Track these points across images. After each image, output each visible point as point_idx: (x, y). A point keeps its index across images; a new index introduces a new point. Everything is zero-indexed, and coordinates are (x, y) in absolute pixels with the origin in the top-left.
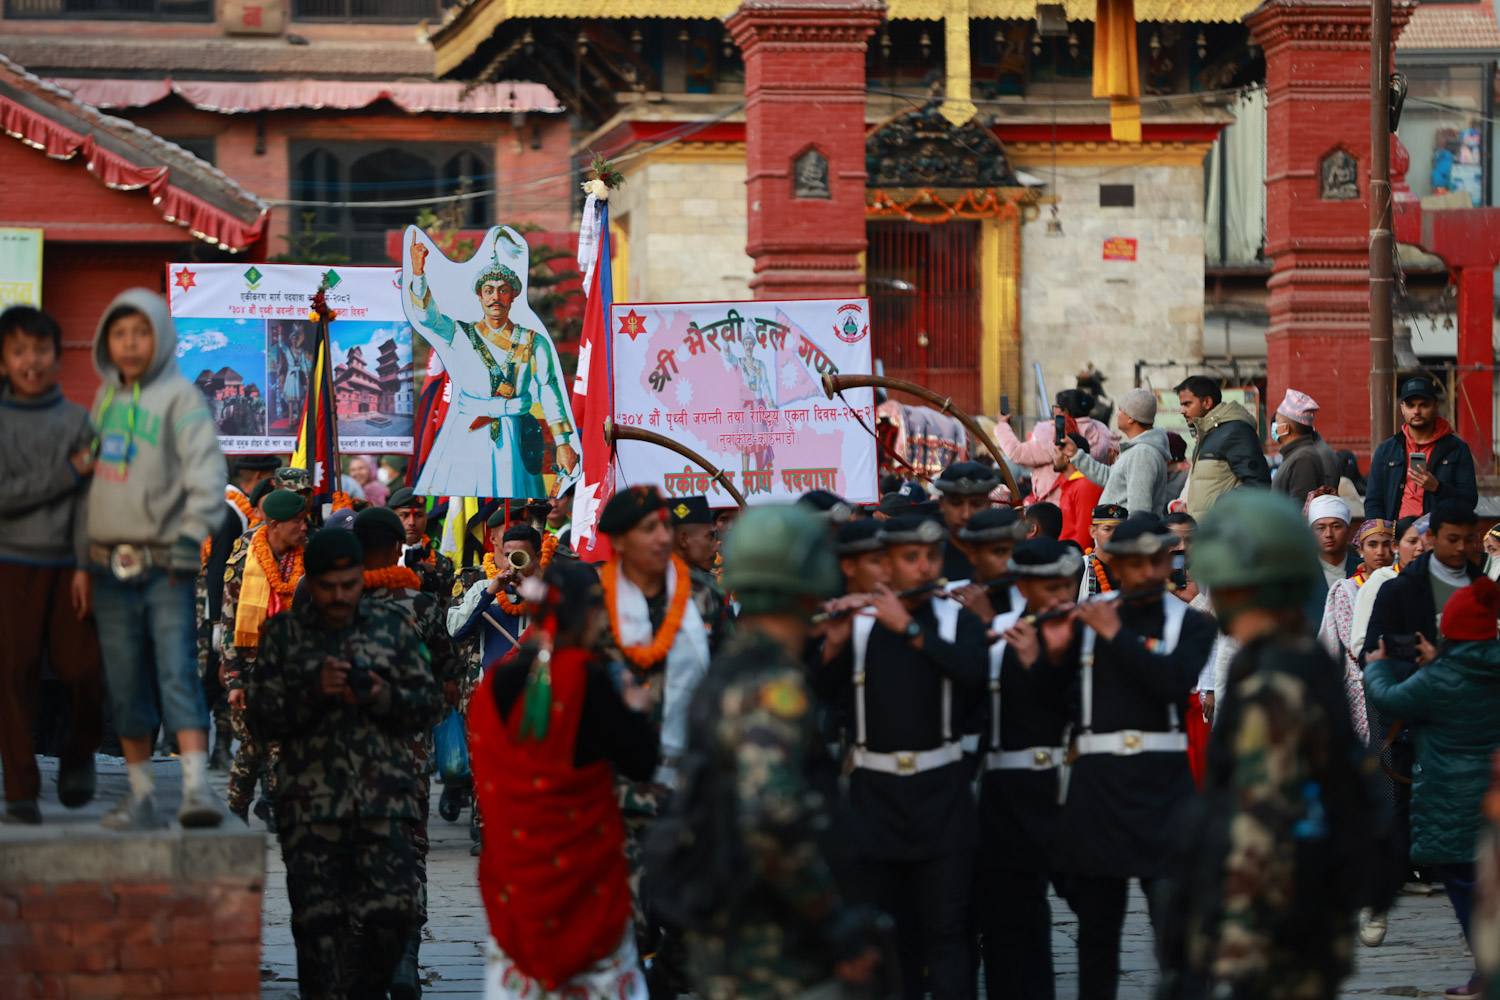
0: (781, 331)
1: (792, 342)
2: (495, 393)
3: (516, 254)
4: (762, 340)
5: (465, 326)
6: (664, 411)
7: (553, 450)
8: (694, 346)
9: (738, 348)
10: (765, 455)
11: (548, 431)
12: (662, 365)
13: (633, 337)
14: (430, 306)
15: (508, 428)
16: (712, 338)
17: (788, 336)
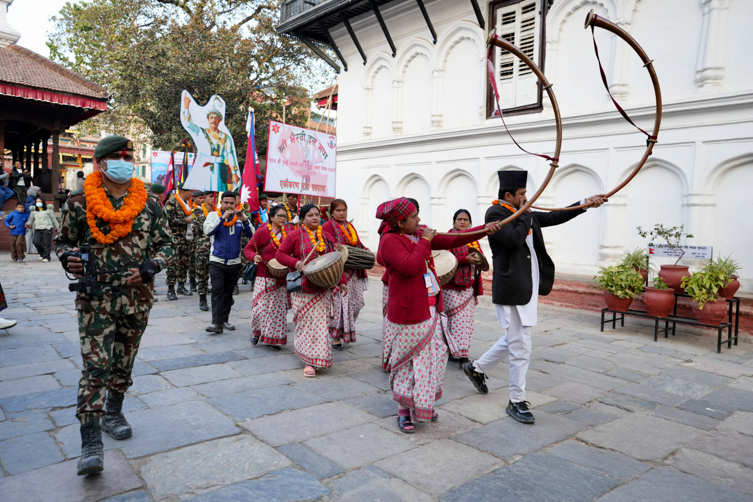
0: (315, 141)
1: (317, 144)
2: (212, 155)
3: (221, 106)
4: (310, 142)
5: (203, 130)
6: (282, 159)
7: (231, 176)
8: (292, 140)
9: (303, 143)
10: (307, 178)
11: (230, 169)
12: (283, 144)
13: (276, 133)
14: (191, 121)
15: (216, 167)
16: (297, 138)
17: (316, 143)
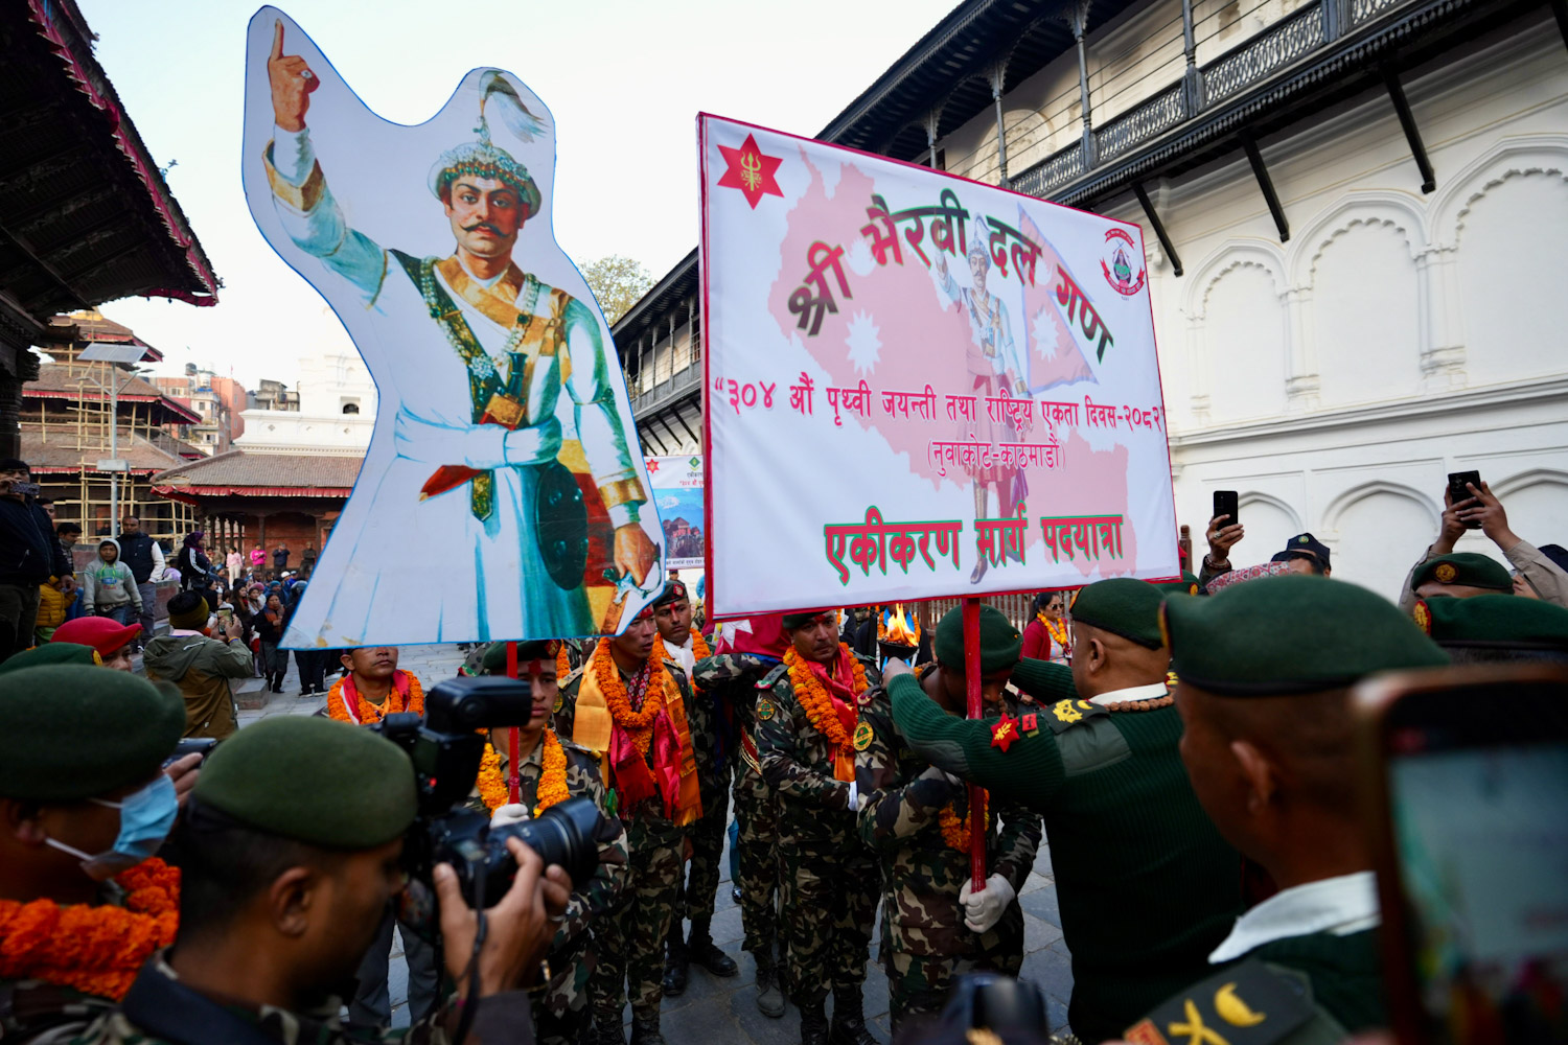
2: (481, 417)
7: (607, 538)
8: (881, 245)
10: (1012, 485)
11: (595, 498)
12: (817, 273)
13: (753, 202)
15: (511, 493)
16: (915, 237)
